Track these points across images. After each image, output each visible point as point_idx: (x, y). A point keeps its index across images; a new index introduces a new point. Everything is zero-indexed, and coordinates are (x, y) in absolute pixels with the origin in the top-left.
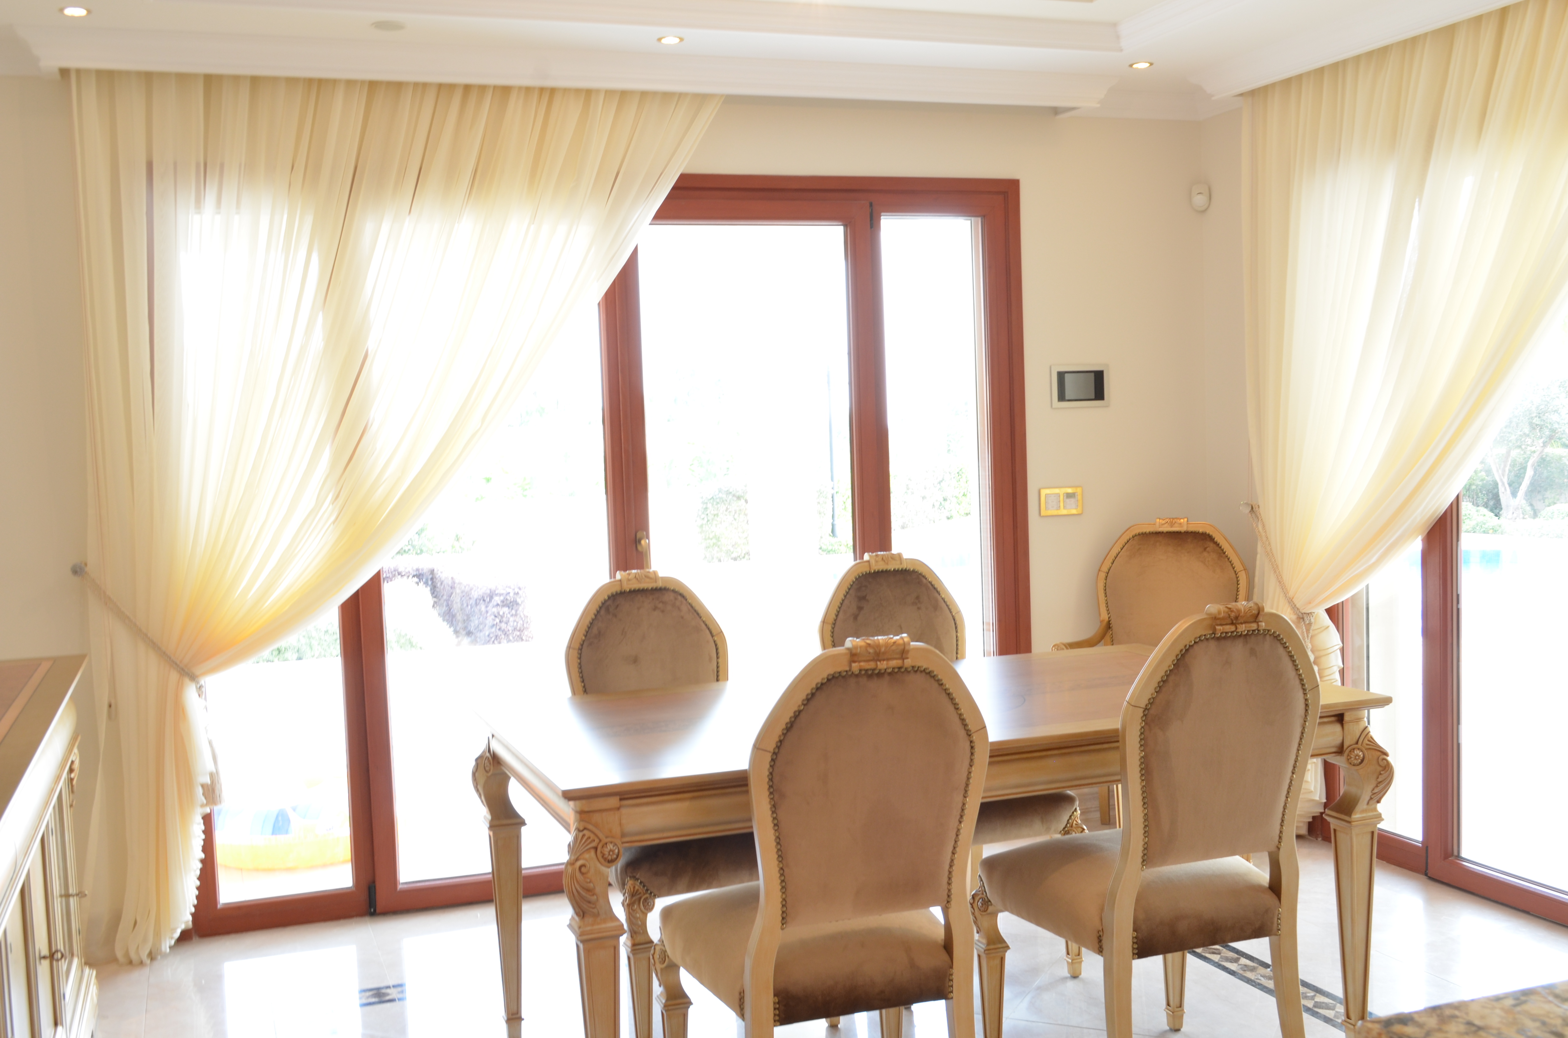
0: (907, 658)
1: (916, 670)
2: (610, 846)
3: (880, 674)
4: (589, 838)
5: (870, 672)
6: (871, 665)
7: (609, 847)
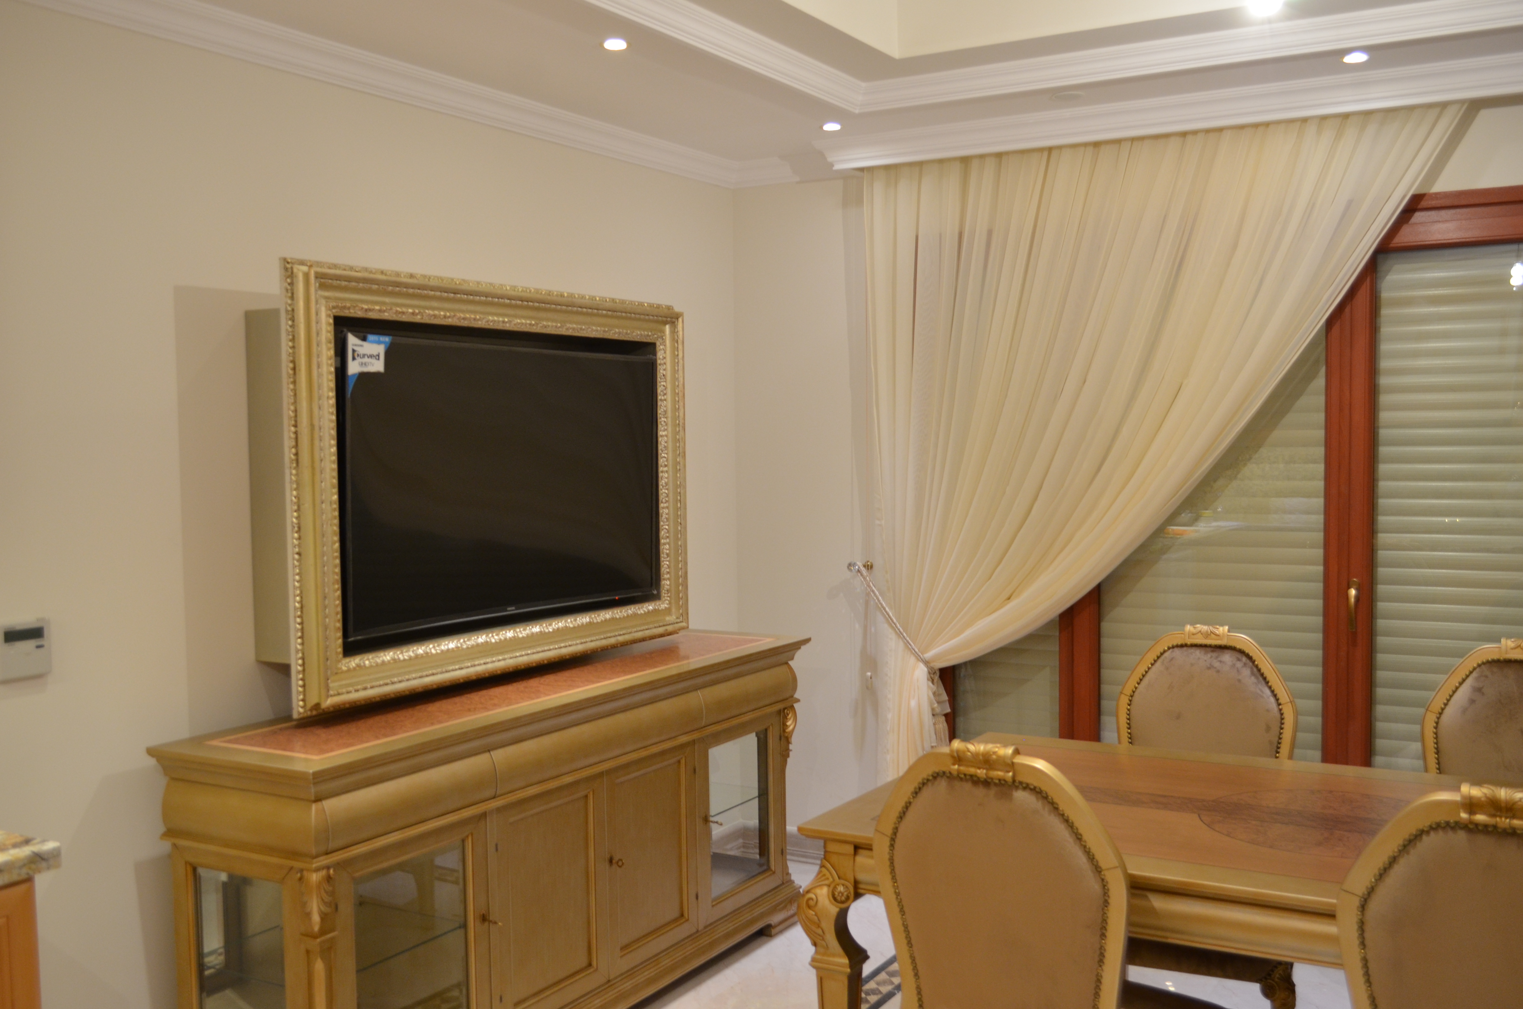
0: (1009, 772)
1: (1026, 787)
2: (841, 888)
3: (986, 783)
4: (824, 875)
5: (975, 779)
6: (972, 770)
7: (839, 889)
